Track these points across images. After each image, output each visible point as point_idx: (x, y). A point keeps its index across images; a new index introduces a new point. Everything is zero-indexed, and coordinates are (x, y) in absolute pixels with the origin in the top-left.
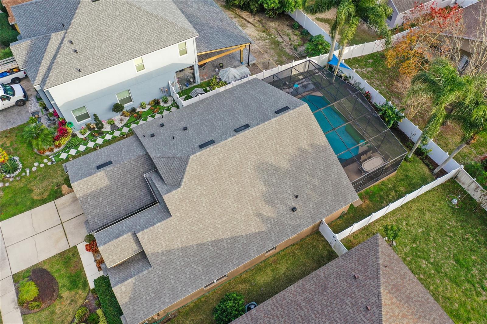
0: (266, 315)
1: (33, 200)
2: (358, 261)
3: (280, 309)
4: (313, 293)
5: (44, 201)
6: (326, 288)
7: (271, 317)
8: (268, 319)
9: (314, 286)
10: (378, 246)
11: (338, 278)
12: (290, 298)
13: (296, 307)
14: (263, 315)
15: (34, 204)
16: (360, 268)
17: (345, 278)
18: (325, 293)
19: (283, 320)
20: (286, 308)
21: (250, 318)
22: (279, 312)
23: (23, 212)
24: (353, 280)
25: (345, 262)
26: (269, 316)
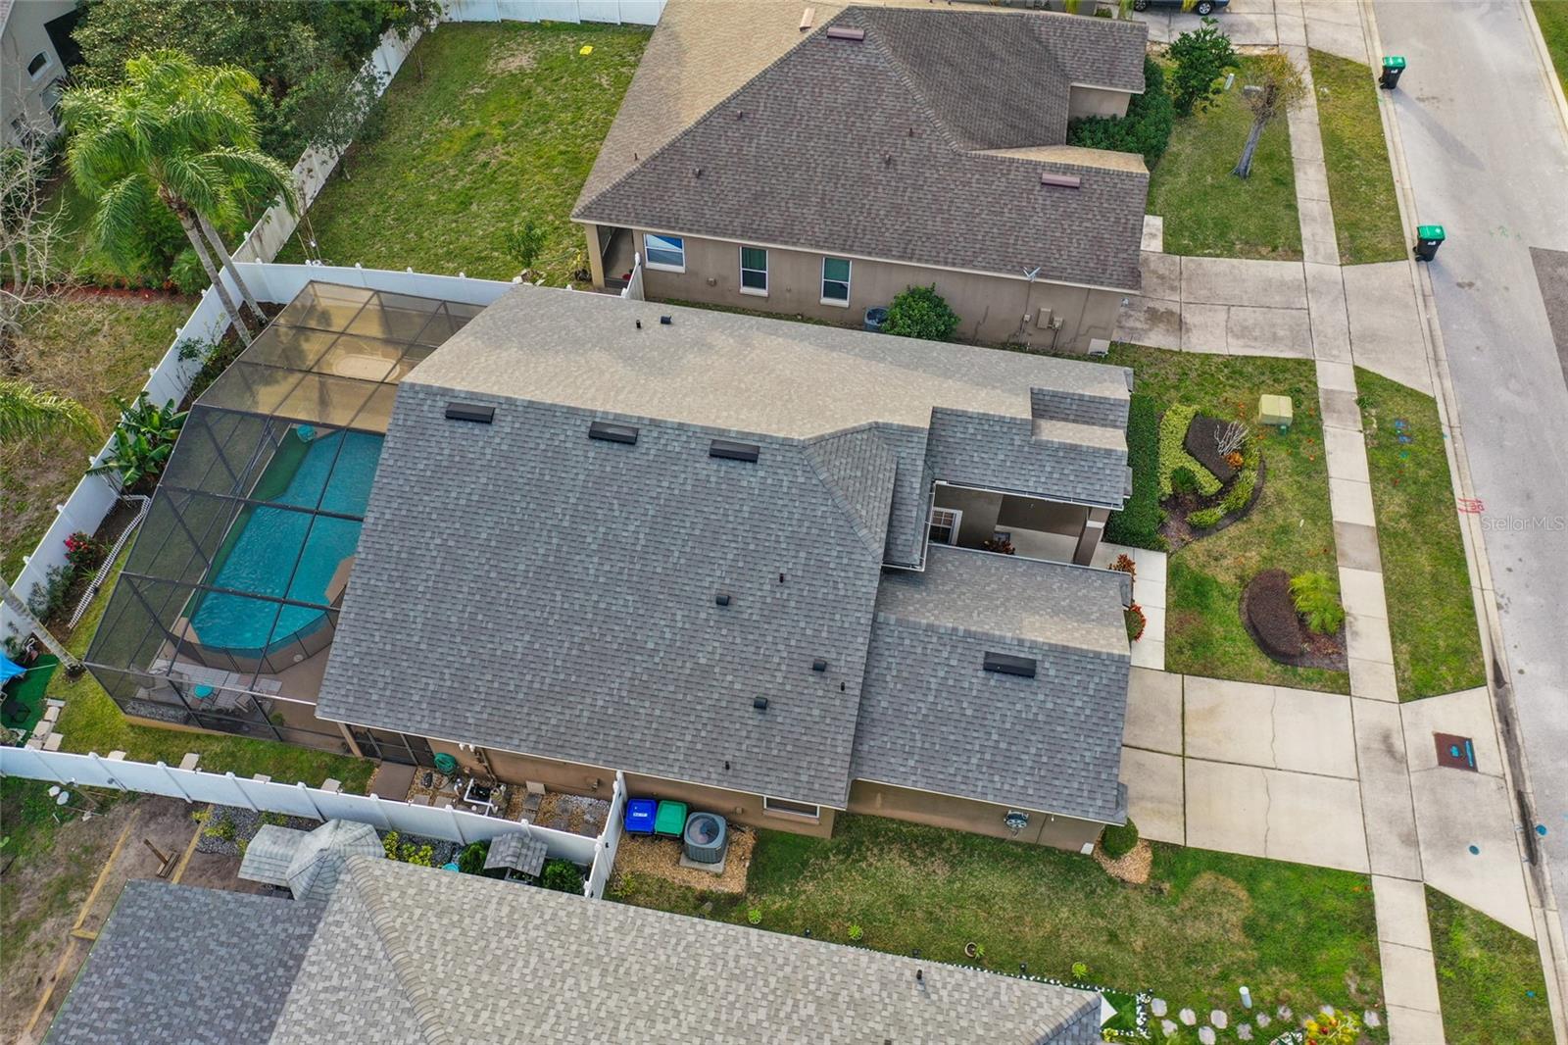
0: (883, 230)
1: (1251, 891)
2: (661, 198)
3: (854, 222)
4: (783, 204)
5: (1220, 862)
6: (756, 196)
7: (877, 220)
8: (886, 221)
9: (769, 215)
10: (603, 195)
11: (722, 196)
12: (822, 226)
13: (828, 205)
14: (887, 234)
15: (1252, 871)
16: (673, 183)
17: (714, 187)
18: (767, 190)
19: (865, 201)
20: (844, 216)
21: (911, 246)
22: (861, 218)
23: (1290, 863)
24: (706, 173)
25: (682, 213)
26: (880, 225)
